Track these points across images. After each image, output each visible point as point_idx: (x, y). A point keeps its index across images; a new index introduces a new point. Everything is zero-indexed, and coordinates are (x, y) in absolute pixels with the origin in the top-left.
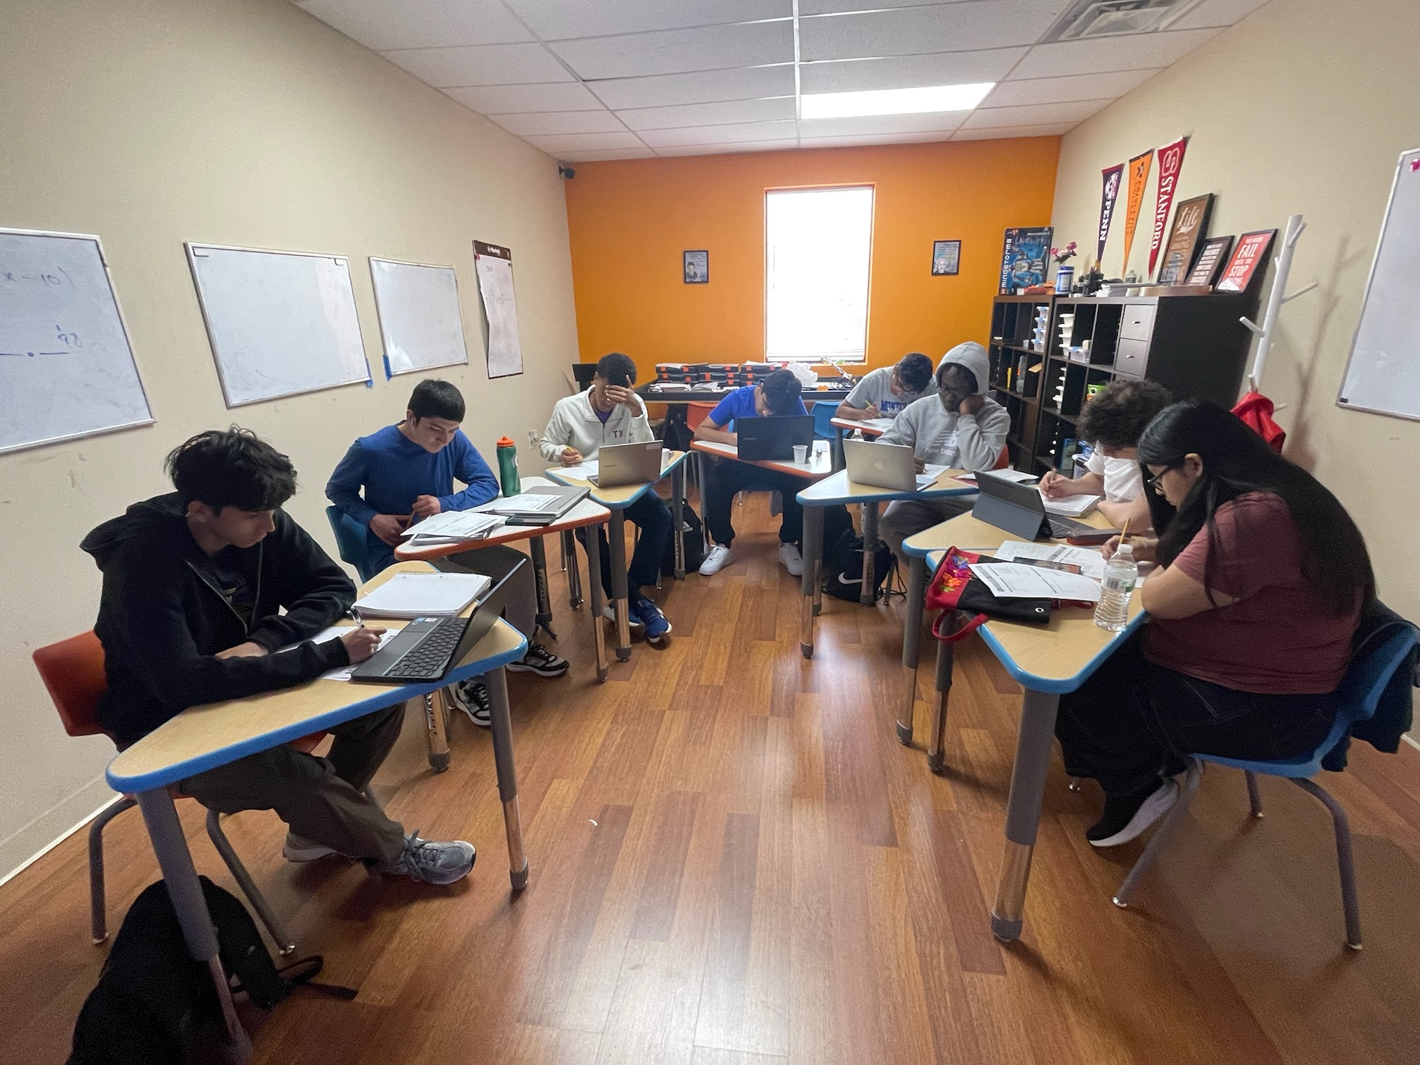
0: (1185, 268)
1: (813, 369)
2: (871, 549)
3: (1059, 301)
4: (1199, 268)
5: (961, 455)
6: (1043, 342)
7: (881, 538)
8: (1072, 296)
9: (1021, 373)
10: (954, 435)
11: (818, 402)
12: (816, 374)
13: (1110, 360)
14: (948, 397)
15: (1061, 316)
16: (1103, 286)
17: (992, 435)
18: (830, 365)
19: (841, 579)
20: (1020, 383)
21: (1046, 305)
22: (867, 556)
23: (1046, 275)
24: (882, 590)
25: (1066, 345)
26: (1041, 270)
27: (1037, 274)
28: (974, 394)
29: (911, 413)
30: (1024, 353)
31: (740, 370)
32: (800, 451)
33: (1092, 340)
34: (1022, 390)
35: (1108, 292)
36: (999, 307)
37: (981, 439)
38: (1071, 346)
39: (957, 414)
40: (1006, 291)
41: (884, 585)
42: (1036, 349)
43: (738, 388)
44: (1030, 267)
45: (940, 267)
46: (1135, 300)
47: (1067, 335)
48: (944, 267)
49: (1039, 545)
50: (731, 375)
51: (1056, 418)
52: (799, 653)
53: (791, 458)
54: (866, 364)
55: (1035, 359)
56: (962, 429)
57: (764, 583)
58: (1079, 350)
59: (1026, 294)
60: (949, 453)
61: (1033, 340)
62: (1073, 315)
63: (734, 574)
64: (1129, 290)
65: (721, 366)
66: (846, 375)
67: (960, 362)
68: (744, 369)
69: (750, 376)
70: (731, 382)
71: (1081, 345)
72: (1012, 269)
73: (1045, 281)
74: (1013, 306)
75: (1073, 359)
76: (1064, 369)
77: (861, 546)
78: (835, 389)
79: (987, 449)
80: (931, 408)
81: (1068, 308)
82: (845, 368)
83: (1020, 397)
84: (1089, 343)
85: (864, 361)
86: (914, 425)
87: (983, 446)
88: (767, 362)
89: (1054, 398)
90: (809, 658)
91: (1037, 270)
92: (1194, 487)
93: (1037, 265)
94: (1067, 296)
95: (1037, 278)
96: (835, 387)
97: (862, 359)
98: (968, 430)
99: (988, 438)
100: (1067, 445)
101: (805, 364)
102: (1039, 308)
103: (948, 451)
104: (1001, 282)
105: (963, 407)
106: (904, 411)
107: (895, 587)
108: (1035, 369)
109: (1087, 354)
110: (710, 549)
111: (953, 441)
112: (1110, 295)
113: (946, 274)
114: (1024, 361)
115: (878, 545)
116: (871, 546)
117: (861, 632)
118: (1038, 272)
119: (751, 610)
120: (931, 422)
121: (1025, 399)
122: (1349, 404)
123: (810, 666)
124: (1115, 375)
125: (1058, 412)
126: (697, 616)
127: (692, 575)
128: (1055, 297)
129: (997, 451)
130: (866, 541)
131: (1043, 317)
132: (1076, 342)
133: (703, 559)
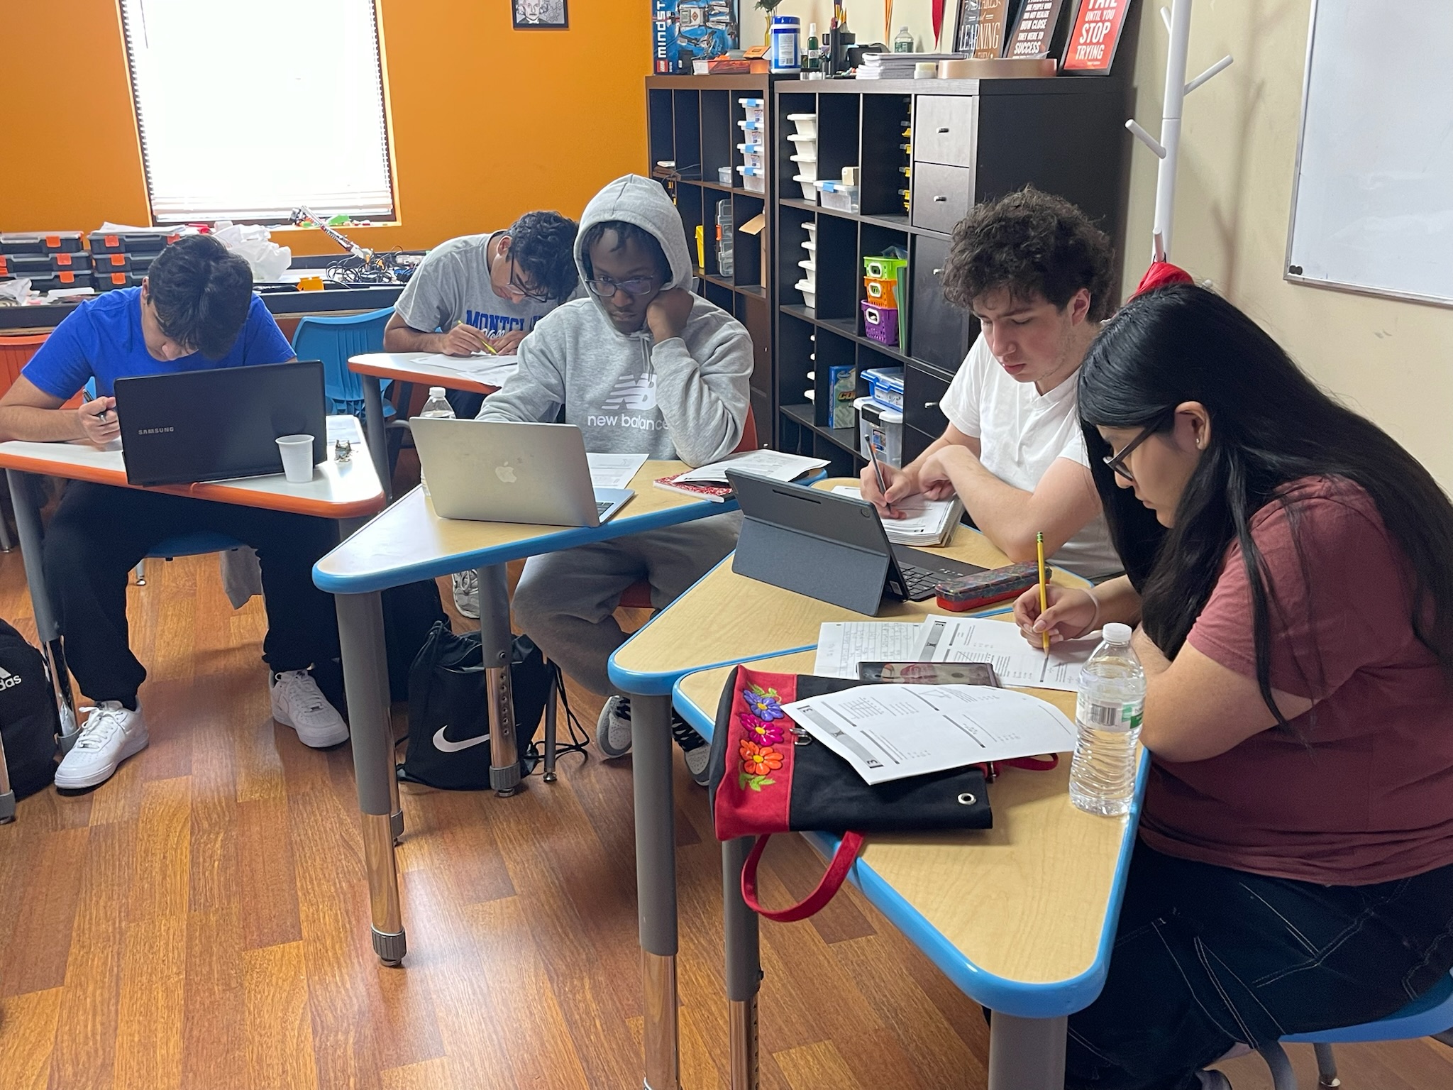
0: (1001, 24)
1: (277, 238)
2: (499, 664)
3: (783, 87)
4: (1025, 25)
5: (669, 426)
6: (761, 172)
7: (517, 630)
8: (806, 77)
9: (725, 236)
10: (645, 383)
11: (307, 317)
12: (287, 250)
13: (897, 207)
14: (619, 300)
15: (790, 117)
16: (865, 56)
17: (723, 379)
18: (313, 227)
19: (440, 742)
20: (726, 256)
21: (759, 95)
22: (493, 678)
23: (738, 36)
24: (534, 748)
25: (807, 176)
26: (727, 24)
27: (722, 32)
28: (669, 287)
29: (548, 339)
30: (724, 195)
31: (87, 246)
32: (294, 449)
33: (860, 167)
34: (731, 271)
35: (879, 70)
36: (659, 100)
37: (706, 387)
38: (819, 178)
39: (646, 337)
40: (667, 66)
41: (539, 735)
42: (748, 187)
43: (90, 291)
44: (706, 17)
45: (528, 11)
46: (931, 85)
47: (806, 156)
48: (537, 10)
49: (892, 625)
50: (65, 259)
51: (807, 327)
52: (371, 957)
53: (274, 467)
54: (398, 223)
55: (750, 206)
56: (662, 371)
57: (243, 784)
58: (836, 187)
59: (712, 72)
60: (643, 425)
61: (739, 168)
62: (815, 116)
63: (159, 778)
64: (918, 65)
65: (37, 236)
66: (357, 251)
67: (619, 216)
68: (98, 244)
69: (118, 260)
70: (68, 277)
71: (840, 178)
72: (674, 20)
73: (737, 46)
74: (689, 97)
75: (828, 206)
76: (811, 227)
77: (477, 658)
78: (337, 285)
79: (720, 412)
80: (588, 326)
81: (803, 103)
82: (354, 235)
83: (730, 284)
84: (855, 172)
85: (392, 218)
86: (560, 364)
87: (713, 403)
88: (155, 224)
89: (797, 286)
90: (398, 965)
91: (720, 22)
92: (1197, 473)
93: (720, 14)
94: (796, 77)
95: (723, 41)
96: (337, 278)
97: (386, 211)
98: (676, 372)
99: (718, 385)
100: (837, 380)
101: (256, 227)
102: (742, 101)
103: (639, 420)
104: (656, 46)
105: (655, 318)
106: (531, 337)
107: (563, 736)
108: (753, 227)
109: (853, 194)
110: (79, 720)
111: (646, 397)
112: (884, 75)
113: (543, 26)
114: (726, 211)
115: (514, 648)
116: (500, 654)
117: (510, 865)
118: (721, 27)
119: (224, 868)
120: (590, 357)
121: (738, 289)
122: (1306, 275)
123: (401, 985)
124: (914, 236)
125: (811, 314)
126: (70, 920)
127: (37, 800)
128: (773, 78)
129: (740, 411)
130: (485, 644)
131: (755, 118)
132: (828, 170)
133: (62, 750)
